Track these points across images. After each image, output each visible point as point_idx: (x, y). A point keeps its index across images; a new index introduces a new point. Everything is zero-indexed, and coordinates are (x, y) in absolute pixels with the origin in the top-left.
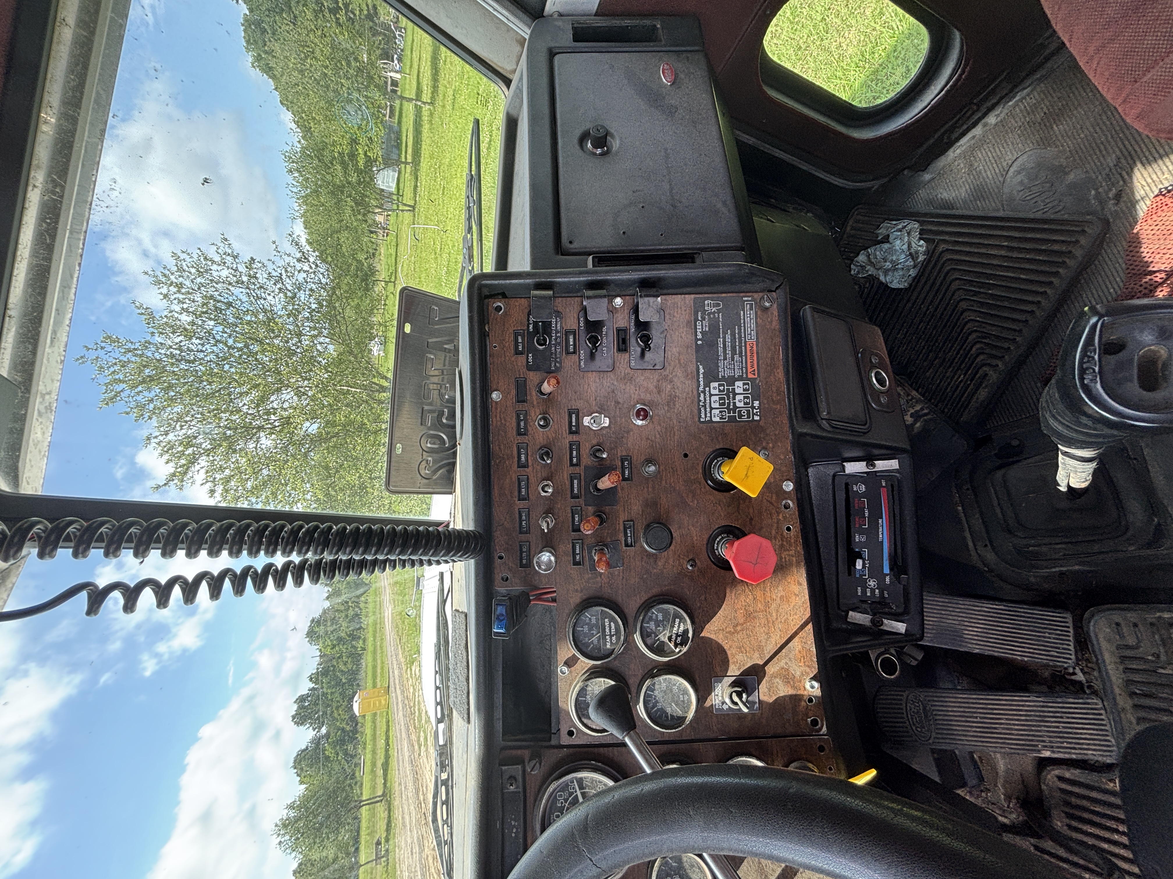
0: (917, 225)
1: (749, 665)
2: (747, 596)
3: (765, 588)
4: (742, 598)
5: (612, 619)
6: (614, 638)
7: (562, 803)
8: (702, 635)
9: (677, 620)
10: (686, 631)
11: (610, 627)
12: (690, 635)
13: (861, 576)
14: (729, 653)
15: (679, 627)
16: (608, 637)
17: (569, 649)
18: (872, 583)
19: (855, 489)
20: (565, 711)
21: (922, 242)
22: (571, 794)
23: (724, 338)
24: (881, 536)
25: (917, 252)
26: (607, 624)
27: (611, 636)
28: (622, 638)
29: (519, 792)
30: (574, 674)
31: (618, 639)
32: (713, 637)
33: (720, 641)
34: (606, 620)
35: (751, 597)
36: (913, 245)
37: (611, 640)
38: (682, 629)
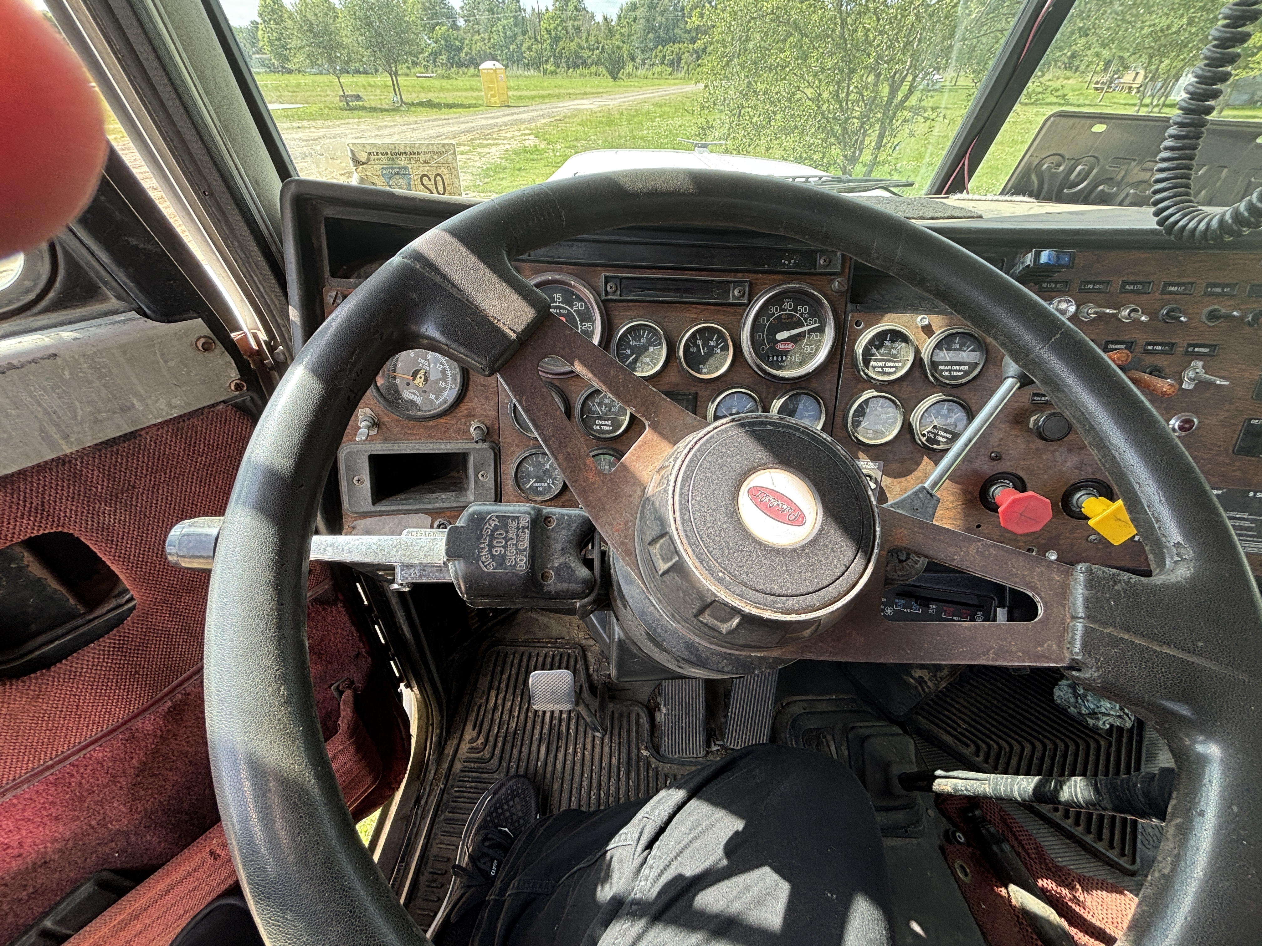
0: (1129, 725)
1: (888, 495)
2: (952, 502)
3: (956, 519)
4: (951, 498)
5: (967, 373)
6: (947, 373)
7: (800, 310)
8: (925, 458)
9: (950, 436)
10: (938, 443)
11: (958, 371)
12: (935, 446)
13: (896, 603)
14: (903, 479)
15: (943, 437)
16: (949, 367)
17: (941, 327)
18: (889, 611)
19: (979, 613)
20: (881, 319)
21: (1108, 726)
22: (806, 320)
23: (1247, 520)
25: (1098, 719)
26: (963, 368)
27: (950, 371)
28: (948, 382)
29: (815, 268)
30: (914, 330)
31: (946, 378)
32: (921, 467)
33: (915, 473)
34: (967, 368)
35: (951, 506)
36: (1106, 718)
37: (946, 370)
38: (941, 439)
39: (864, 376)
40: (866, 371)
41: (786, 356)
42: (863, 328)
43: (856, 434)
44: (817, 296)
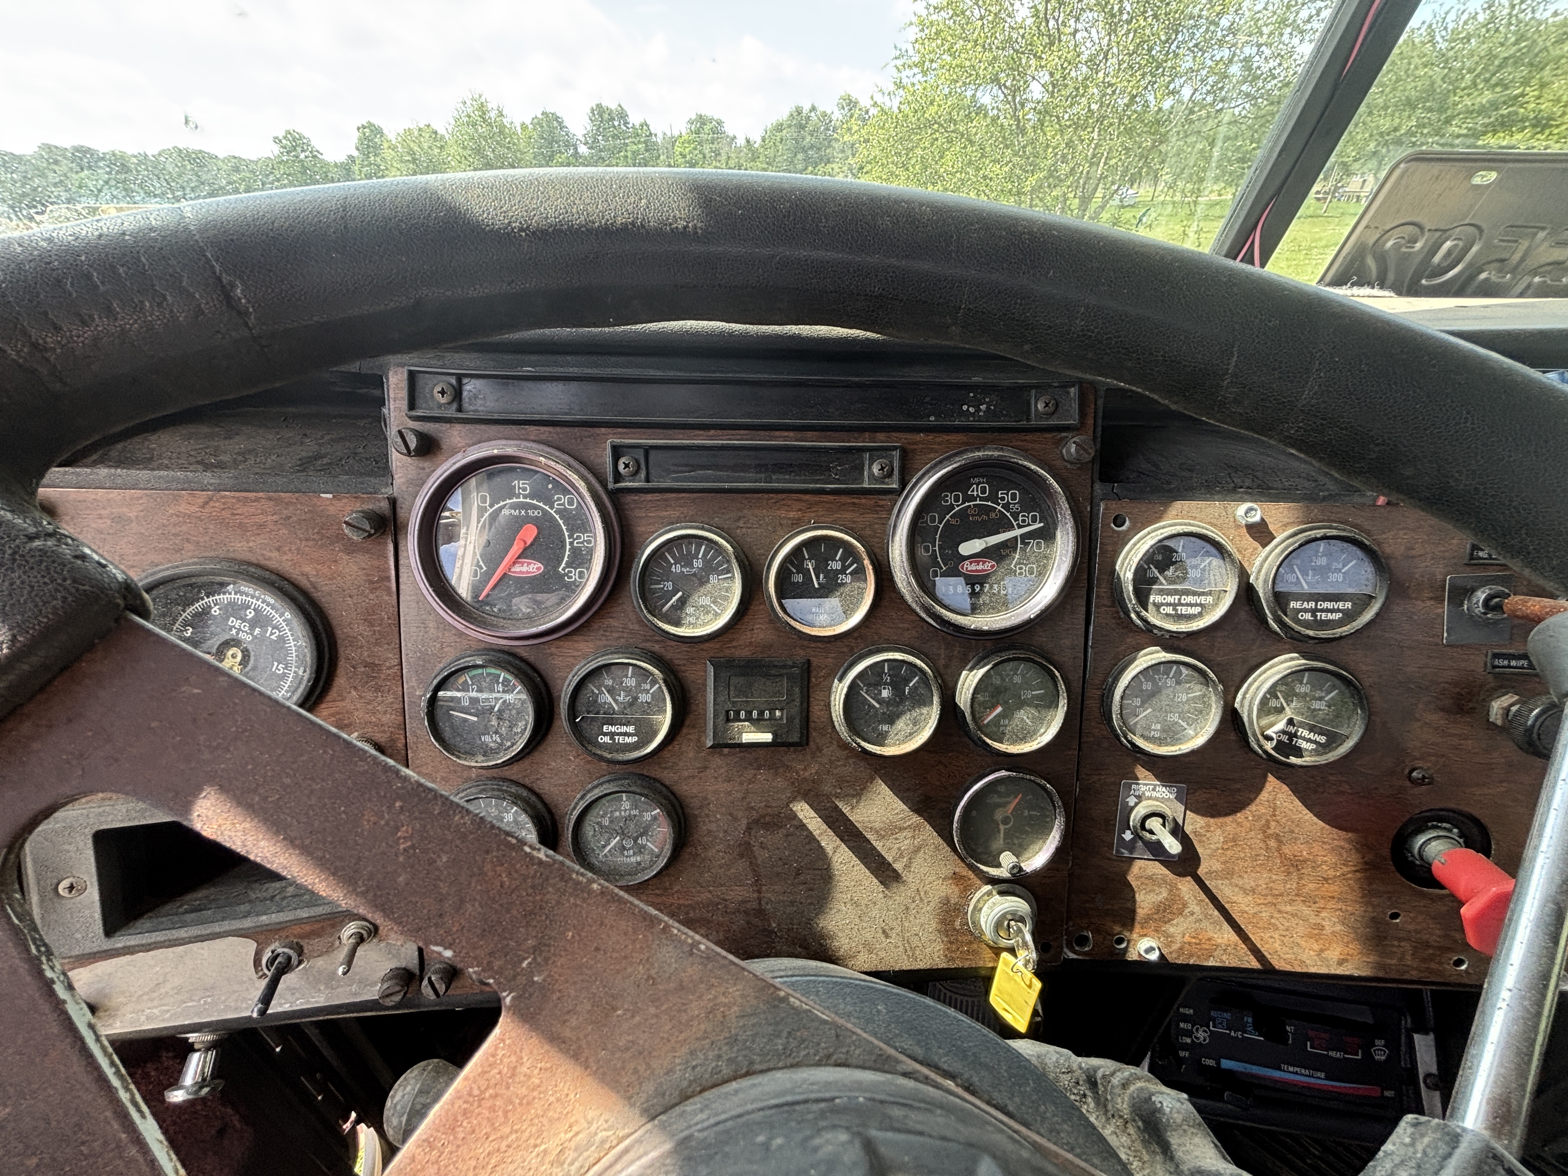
1: (1200, 850)
2: (1335, 867)
3: (1344, 901)
4: (1331, 859)
5: (1349, 616)
6: (1308, 616)
7: (1003, 499)
8: (1271, 778)
9: (1322, 739)
10: (1298, 752)
11: (1332, 611)
12: (1293, 760)
13: (1214, 1020)
14: (1229, 819)
15: (1309, 740)
16: (1312, 605)
17: (1286, 526)
18: (1201, 1035)
19: (1377, 1042)
20: (1164, 511)
22: (1015, 516)
24: (1291, 1069)
26: (1340, 605)
27: (1314, 612)
28: (1311, 633)
29: (1028, 420)
30: (1232, 532)
31: (1306, 624)
32: (1264, 796)
33: (1253, 807)
34: (1349, 605)
35: (1331, 873)
37: (1306, 611)
38: (1304, 745)
39: (1138, 622)
40: (1144, 613)
41: (982, 585)
42: (1129, 530)
43: (1130, 736)
44: (1036, 473)
